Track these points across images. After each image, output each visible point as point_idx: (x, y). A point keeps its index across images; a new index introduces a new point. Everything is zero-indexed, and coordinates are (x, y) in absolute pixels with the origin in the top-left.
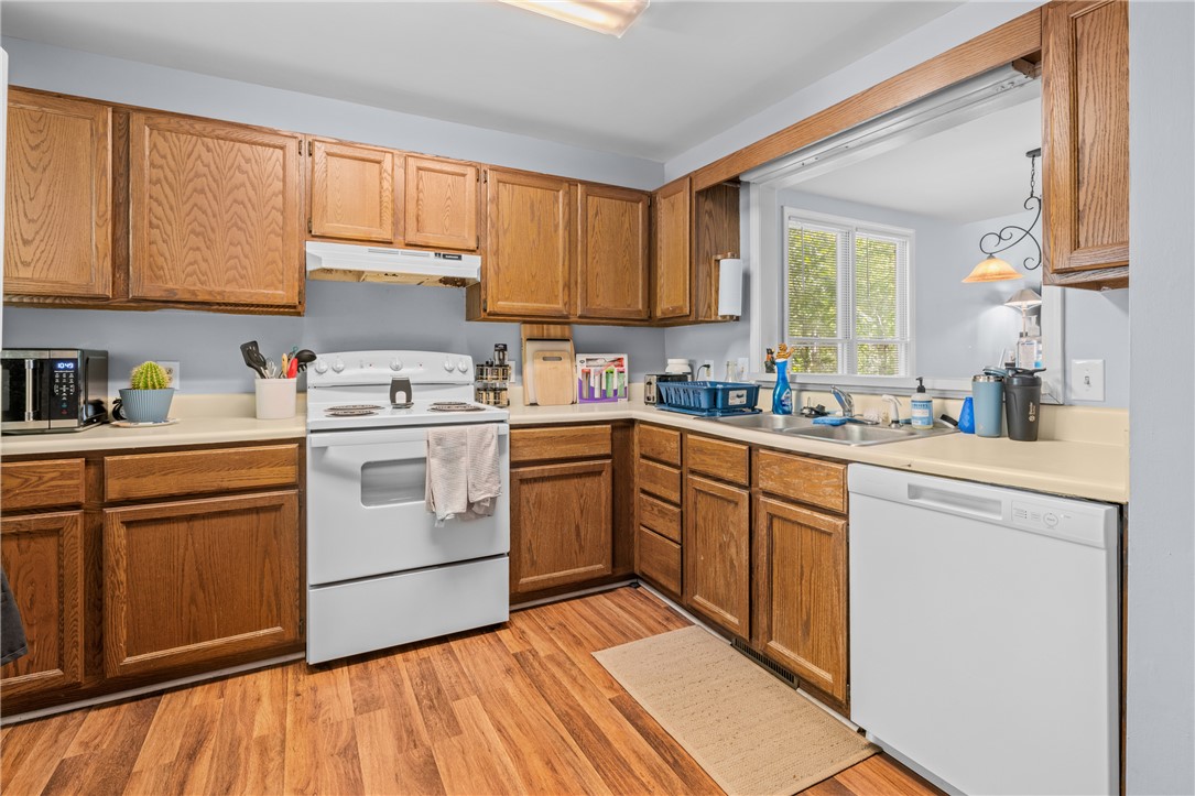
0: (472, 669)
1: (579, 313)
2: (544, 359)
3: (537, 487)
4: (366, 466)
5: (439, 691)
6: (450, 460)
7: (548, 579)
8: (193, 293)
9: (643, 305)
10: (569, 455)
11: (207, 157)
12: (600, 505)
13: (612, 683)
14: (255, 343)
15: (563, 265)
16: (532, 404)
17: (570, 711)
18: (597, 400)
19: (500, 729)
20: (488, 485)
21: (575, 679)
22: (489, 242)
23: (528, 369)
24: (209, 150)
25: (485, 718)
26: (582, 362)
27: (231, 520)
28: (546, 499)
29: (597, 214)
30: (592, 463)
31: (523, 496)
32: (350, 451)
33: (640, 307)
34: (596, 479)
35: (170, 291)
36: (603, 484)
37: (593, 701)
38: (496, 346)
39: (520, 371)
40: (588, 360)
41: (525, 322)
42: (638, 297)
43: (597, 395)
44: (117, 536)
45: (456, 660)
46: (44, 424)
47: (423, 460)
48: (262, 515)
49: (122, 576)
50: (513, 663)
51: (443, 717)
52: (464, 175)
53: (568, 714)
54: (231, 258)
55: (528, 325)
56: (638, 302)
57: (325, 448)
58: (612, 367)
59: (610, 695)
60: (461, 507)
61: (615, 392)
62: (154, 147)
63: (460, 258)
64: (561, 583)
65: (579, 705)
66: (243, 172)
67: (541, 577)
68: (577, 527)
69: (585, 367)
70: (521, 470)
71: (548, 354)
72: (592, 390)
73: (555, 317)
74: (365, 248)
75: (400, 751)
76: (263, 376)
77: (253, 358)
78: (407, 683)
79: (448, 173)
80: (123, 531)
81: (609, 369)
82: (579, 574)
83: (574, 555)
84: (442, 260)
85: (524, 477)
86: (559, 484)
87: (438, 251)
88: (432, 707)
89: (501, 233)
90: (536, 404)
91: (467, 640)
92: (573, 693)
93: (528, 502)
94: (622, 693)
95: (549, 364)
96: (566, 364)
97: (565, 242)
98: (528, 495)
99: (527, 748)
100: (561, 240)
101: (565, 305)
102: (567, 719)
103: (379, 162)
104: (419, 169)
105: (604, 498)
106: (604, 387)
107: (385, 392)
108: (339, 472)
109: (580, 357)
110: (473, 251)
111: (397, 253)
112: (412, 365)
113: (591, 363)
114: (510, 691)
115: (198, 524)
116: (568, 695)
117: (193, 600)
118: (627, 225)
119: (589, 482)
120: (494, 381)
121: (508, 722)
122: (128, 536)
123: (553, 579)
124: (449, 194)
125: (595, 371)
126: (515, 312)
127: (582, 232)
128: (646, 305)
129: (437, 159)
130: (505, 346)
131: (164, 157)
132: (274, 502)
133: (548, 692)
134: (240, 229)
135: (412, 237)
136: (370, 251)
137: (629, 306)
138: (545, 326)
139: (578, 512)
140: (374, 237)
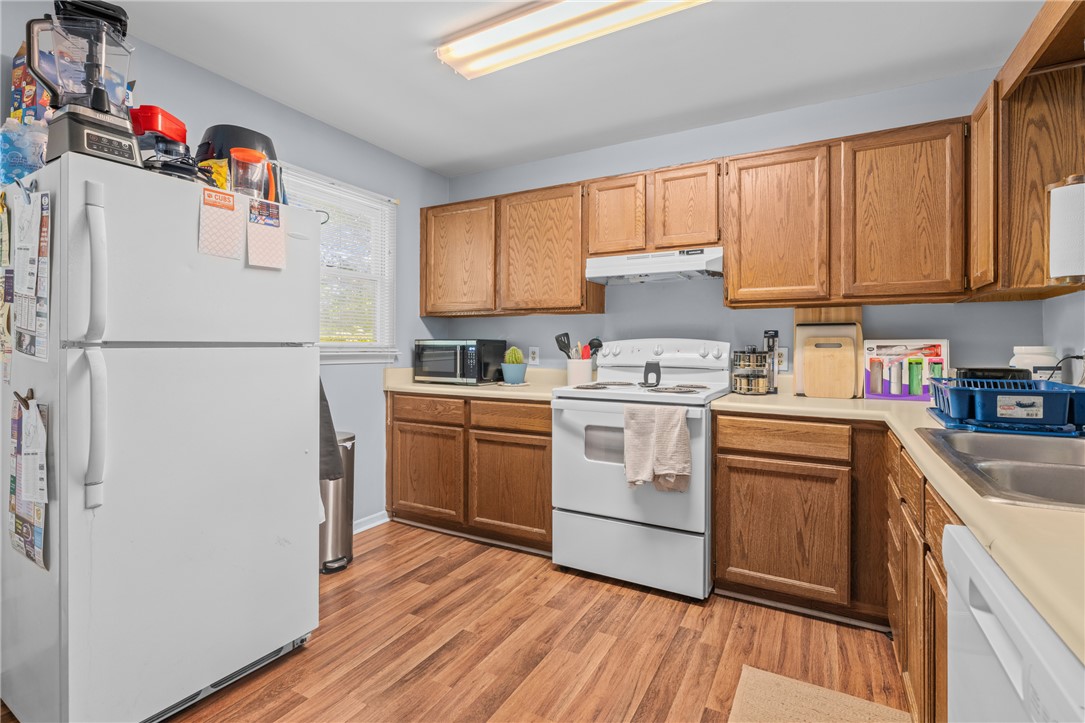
0: (638, 620)
1: (843, 292)
2: (817, 346)
3: (749, 479)
4: (588, 428)
5: (601, 619)
6: (642, 433)
7: (760, 578)
8: (527, 303)
9: (952, 274)
10: (790, 451)
11: (534, 215)
12: (834, 518)
13: (725, 701)
14: (567, 335)
15: (820, 240)
16: (799, 395)
17: (662, 692)
18: (895, 397)
19: (601, 668)
20: (672, 462)
21: (700, 674)
22: (731, 232)
23: (798, 356)
24: (535, 210)
25: (603, 653)
26: (869, 349)
27: (520, 450)
28: (759, 493)
29: (870, 171)
30: (820, 466)
31: (733, 484)
32: (577, 415)
33: (948, 276)
34: (828, 486)
35: (517, 303)
36: (839, 494)
37: (690, 700)
38: (766, 332)
39: (791, 359)
40: (879, 347)
41: (799, 307)
42: (943, 263)
43: (895, 390)
44: (474, 445)
45: (637, 608)
46: (465, 380)
47: (621, 430)
48: (536, 451)
49: (476, 470)
50: (671, 631)
51: (582, 637)
52: (705, 174)
53: (657, 693)
54: (546, 278)
55: (801, 310)
56: (944, 270)
57: (562, 410)
58: (920, 357)
59: (712, 705)
60: (645, 475)
61: (926, 389)
62: (511, 216)
63: (702, 252)
64: (776, 589)
65: (675, 694)
66: (552, 219)
67: (752, 573)
68: (800, 536)
69: (874, 356)
70: (730, 457)
71: (822, 341)
72: (886, 384)
73: (809, 300)
74: (624, 257)
75: (537, 640)
76: (569, 357)
77: (564, 344)
78: (591, 604)
79: (690, 177)
80: (476, 443)
81: (913, 358)
82: (799, 588)
83: (795, 565)
84: (686, 257)
85: (733, 465)
86: (775, 481)
87: (682, 249)
88: (584, 627)
89: (743, 219)
90: (803, 395)
91: (662, 599)
92: (684, 682)
93: (739, 491)
94: (725, 712)
95: (822, 352)
96: (848, 352)
97: (821, 214)
98: (739, 485)
99: (601, 690)
100: (817, 212)
101: (822, 285)
102: (651, 695)
103: (633, 185)
104: (665, 181)
105: (837, 512)
106: (906, 381)
107: (640, 372)
108: (569, 429)
109: (869, 344)
110: (716, 243)
111: (648, 257)
112: (671, 352)
113: (884, 351)
114: (641, 650)
115: (506, 448)
116: (678, 682)
117: (503, 495)
118: (923, 172)
119: (816, 488)
120: (760, 369)
121: (612, 667)
122: (478, 447)
123: (766, 581)
124: (691, 195)
125: (891, 362)
126: (758, 298)
127: (847, 196)
128: (959, 273)
129: (683, 167)
130: (776, 333)
131: (515, 221)
132: (542, 444)
133: (667, 668)
134: (550, 258)
135: (660, 241)
136: (628, 258)
137: (925, 277)
138: (823, 309)
139: (800, 519)
140: (630, 247)
